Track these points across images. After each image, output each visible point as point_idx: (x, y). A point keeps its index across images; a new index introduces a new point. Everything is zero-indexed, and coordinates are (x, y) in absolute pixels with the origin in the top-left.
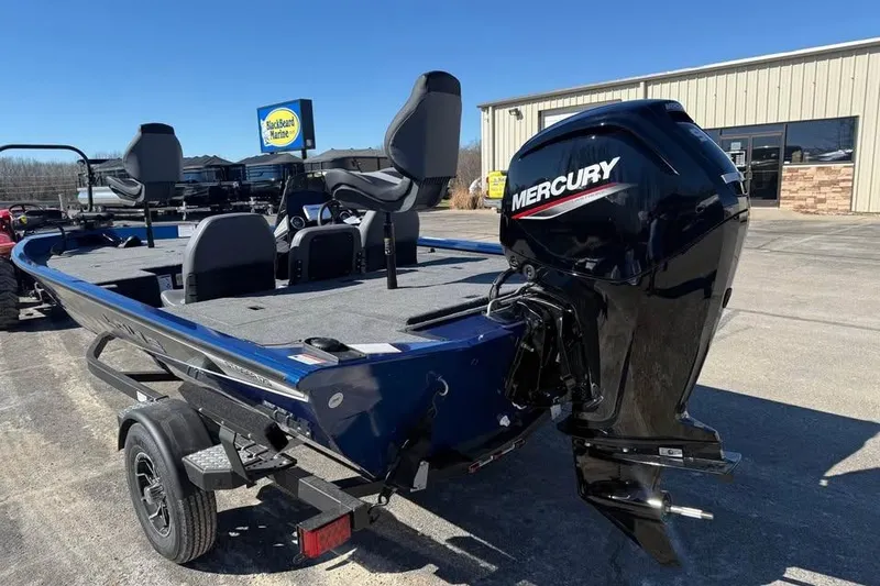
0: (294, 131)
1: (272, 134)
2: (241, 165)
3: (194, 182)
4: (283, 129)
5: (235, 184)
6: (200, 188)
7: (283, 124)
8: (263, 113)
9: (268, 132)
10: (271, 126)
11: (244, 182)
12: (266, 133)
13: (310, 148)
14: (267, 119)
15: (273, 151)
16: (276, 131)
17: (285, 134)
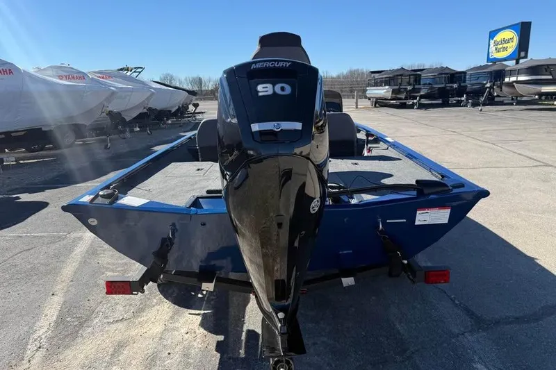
0: (512, 46)
1: (496, 49)
2: (464, 73)
3: (430, 84)
4: (505, 45)
5: (455, 86)
6: (432, 88)
7: (505, 41)
8: (493, 34)
9: (494, 48)
10: (496, 44)
11: (462, 84)
12: (492, 48)
13: (523, 58)
14: (495, 39)
15: (495, 61)
16: (499, 47)
17: (505, 49)
